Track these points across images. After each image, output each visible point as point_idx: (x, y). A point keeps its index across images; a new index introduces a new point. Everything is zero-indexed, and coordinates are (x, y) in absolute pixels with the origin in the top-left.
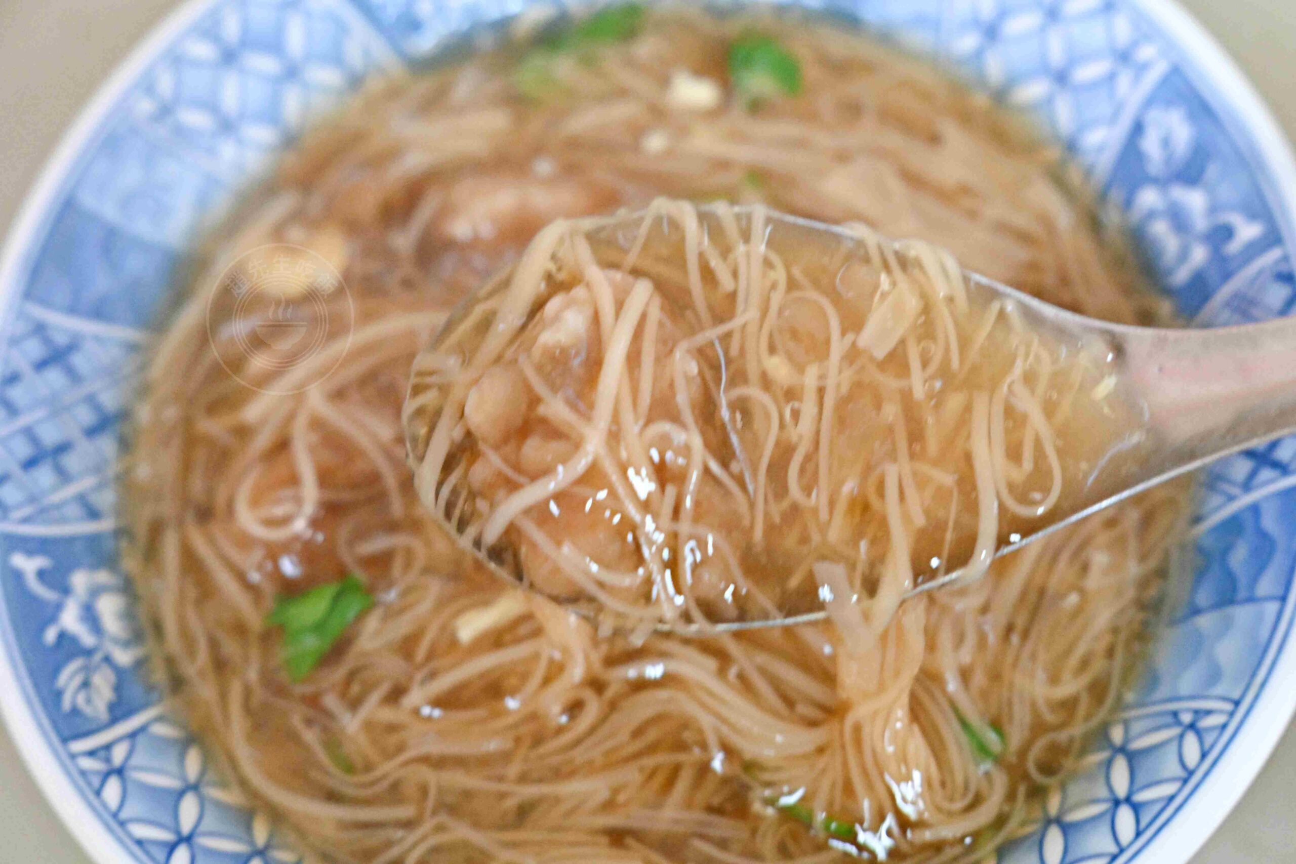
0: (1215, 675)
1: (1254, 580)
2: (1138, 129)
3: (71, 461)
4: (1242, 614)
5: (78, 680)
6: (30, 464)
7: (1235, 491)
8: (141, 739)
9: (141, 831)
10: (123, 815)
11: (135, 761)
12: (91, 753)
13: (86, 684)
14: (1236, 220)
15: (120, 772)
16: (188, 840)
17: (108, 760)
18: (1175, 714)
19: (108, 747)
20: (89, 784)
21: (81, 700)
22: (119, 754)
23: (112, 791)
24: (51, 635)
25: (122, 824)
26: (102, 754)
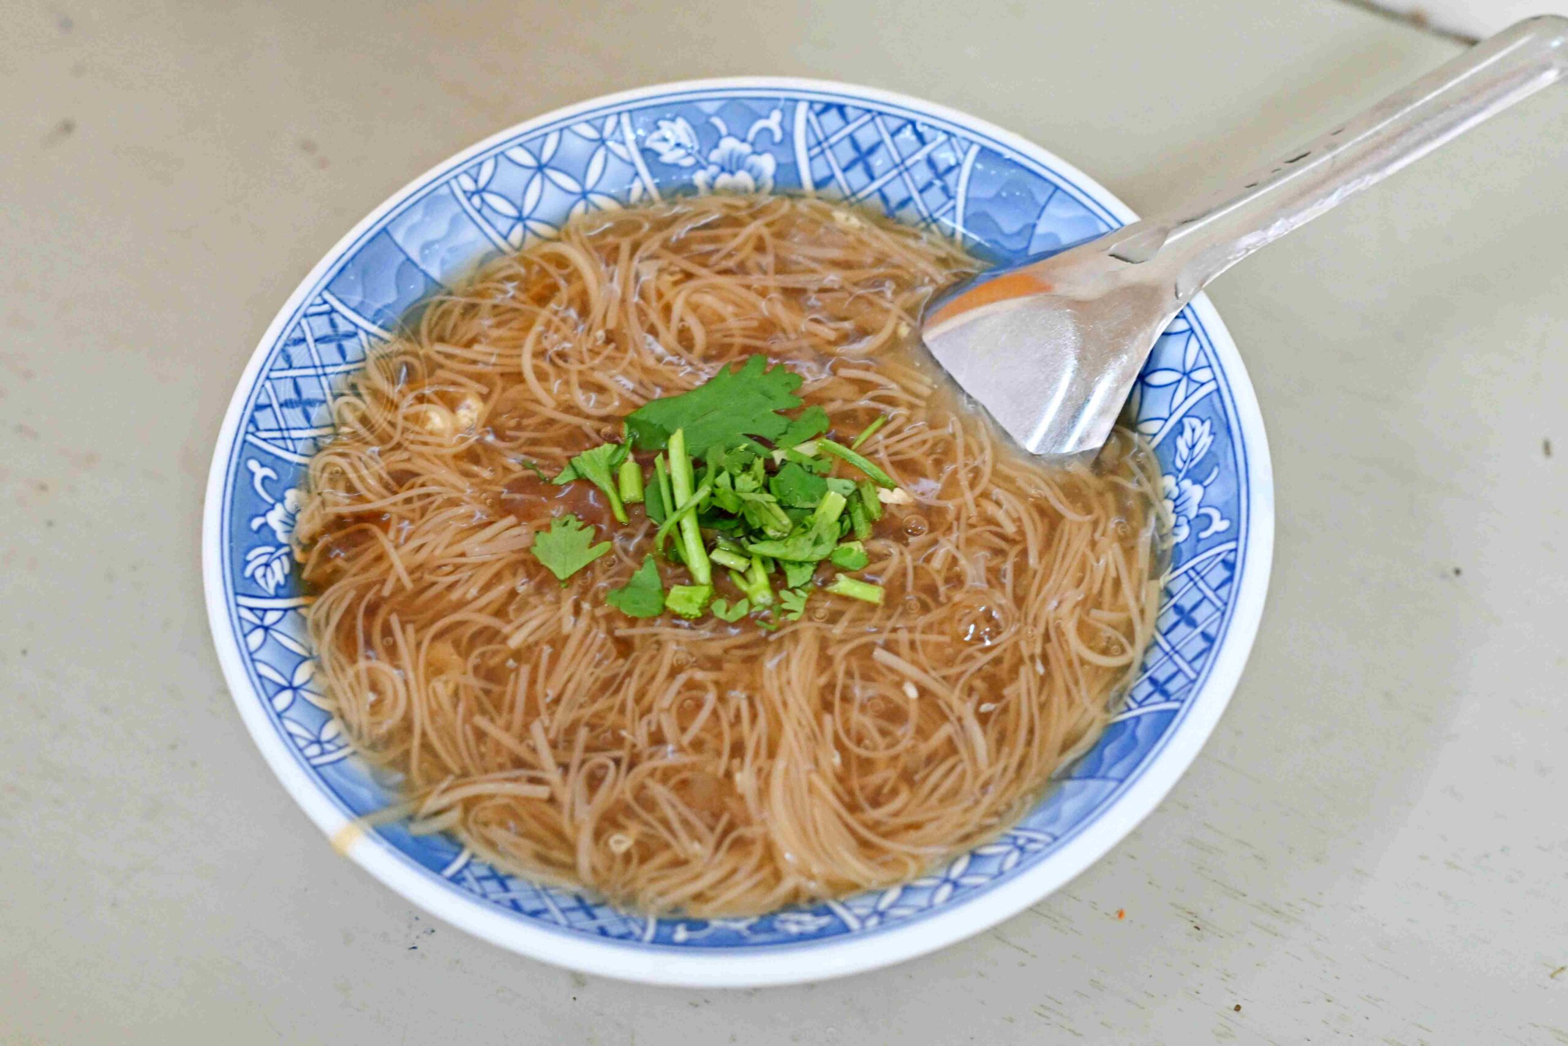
0: (1053, 820)
1: (1112, 765)
2: (1179, 429)
3: (315, 412)
4: (1093, 785)
5: (263, 560)
6: (286, 404)
7: (1133, 705)
8: (290, 613)
9: (264, 670)
10: (256, 656)
11: (278, 627)
12: (251, 609)
13: (267, 565)
14: (1215, 514)
15: (266, 629)
16: (295, 689)
17: (262, 619)
18: (1015, 838)
19: (265, 610)
20: (242, 627)
21: (259, 573)
22: (271, 618)
23: (256, 638)
24: (256, 523)
25: (253, 660)
26: (260, 613)
